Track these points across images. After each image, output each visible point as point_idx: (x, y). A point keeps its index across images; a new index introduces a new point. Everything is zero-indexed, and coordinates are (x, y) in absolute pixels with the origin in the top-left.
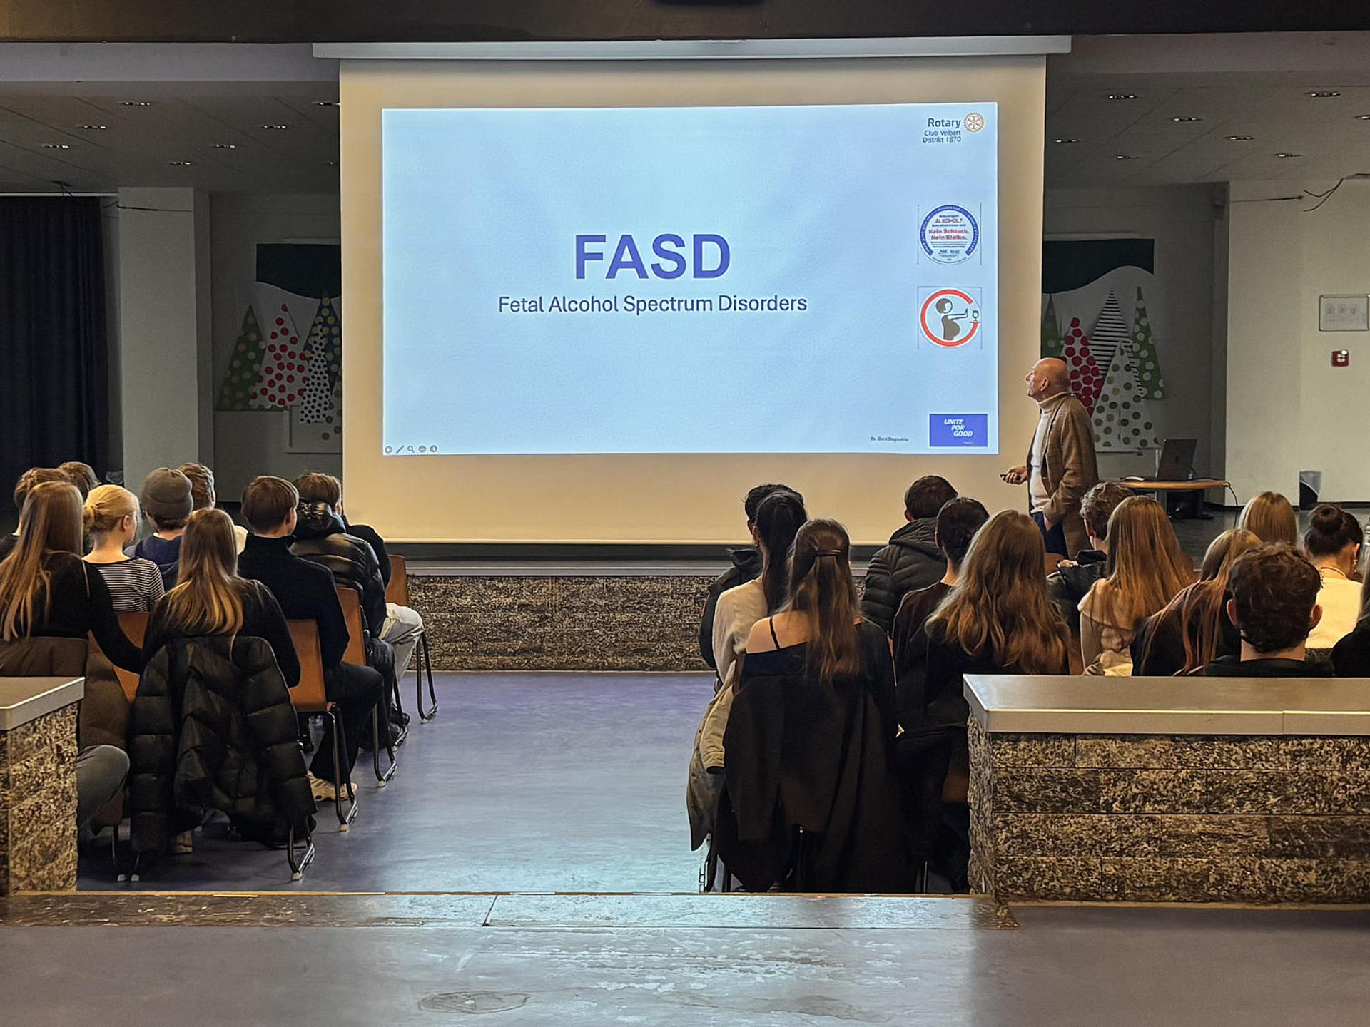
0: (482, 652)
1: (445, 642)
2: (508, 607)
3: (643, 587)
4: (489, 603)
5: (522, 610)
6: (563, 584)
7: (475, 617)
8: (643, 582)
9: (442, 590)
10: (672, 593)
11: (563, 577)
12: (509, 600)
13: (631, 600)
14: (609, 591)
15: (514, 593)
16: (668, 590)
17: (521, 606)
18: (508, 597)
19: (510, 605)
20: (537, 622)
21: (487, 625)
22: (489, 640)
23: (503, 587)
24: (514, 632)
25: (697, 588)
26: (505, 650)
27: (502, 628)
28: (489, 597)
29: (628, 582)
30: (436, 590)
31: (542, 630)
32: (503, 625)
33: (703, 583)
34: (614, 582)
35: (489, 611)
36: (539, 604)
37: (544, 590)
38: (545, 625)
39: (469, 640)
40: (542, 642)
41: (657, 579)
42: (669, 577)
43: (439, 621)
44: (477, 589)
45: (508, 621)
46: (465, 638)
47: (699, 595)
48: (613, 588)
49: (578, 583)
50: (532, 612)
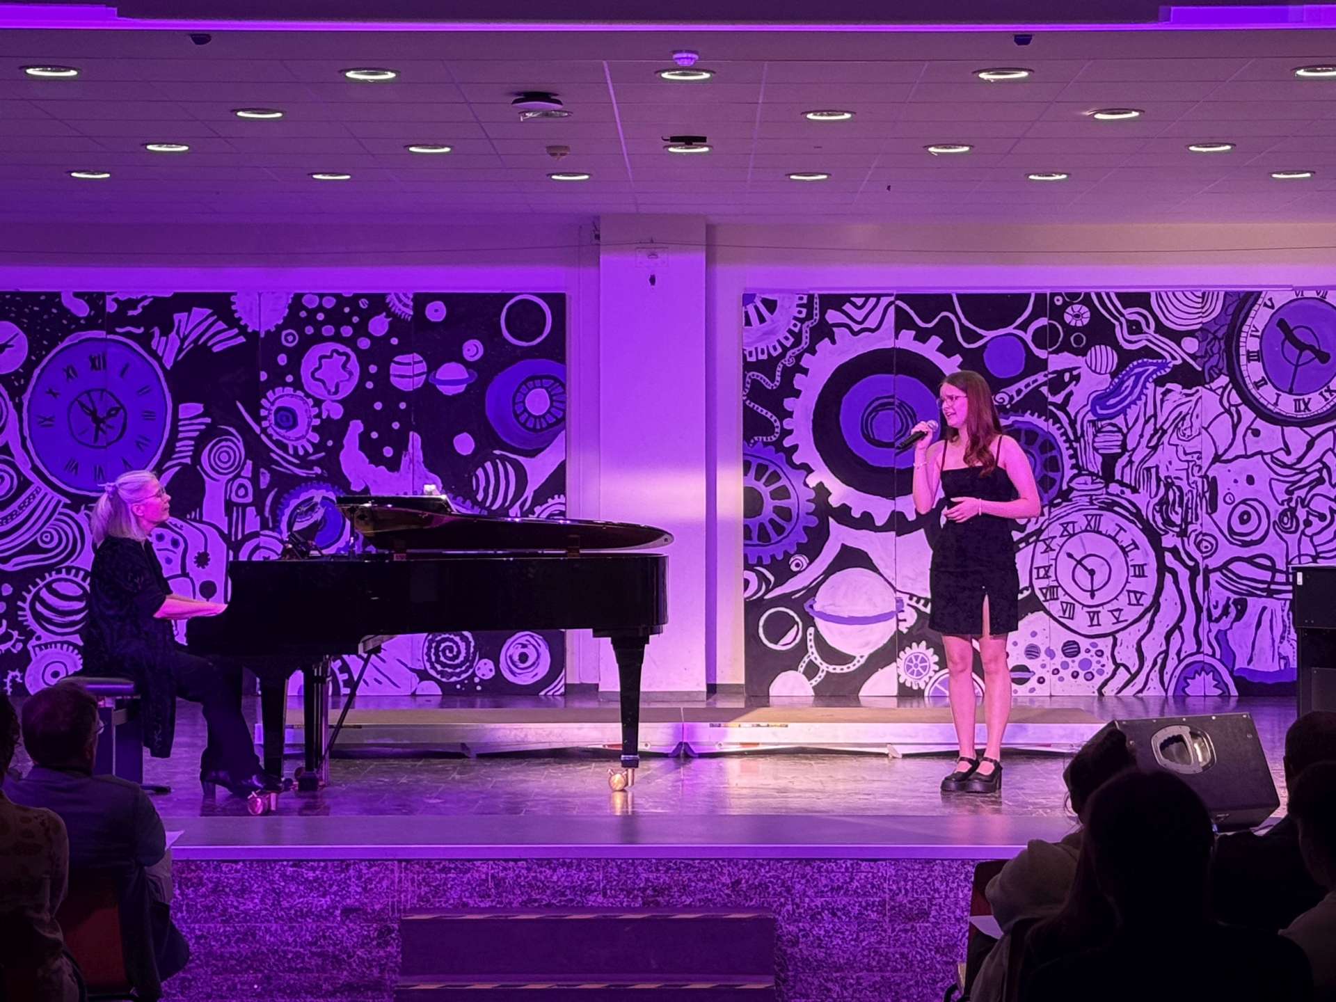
0: (279, 990)
1: (214, 973)
2: (324, 914)
3: (555, 878)
4: (291, 907)
5: (348, 917)
6: (419, 873)
7: (268, 930)
8: (555, 870)
9: (210, 885)
10: (604, 887)
11: (418, 861)
12: (325, 902)
13: (536, 900)
14: (497, 886)
15: (335, 888)
16: (598, 883)
17: (347, 911)
18: (324, 896)
19: (327, 911)
20: (372, 940)
21: (288, 944)
22: (291, 970)
23: (316, 879)
24: (335, 956)
25: (647, 880)
26: (319, 987)
27: (314, 949)
28: (291, 895)
29: (529, 869)
30: (201, 883)
32: (315, 943)
33: (658, 870)
36: (377, 907)
37: (385, 883)
38: (387, 943)
40: (382, 971)
41: (579, 865)
42: (598, 860)
45: (324, 937)
49: (445, 870)
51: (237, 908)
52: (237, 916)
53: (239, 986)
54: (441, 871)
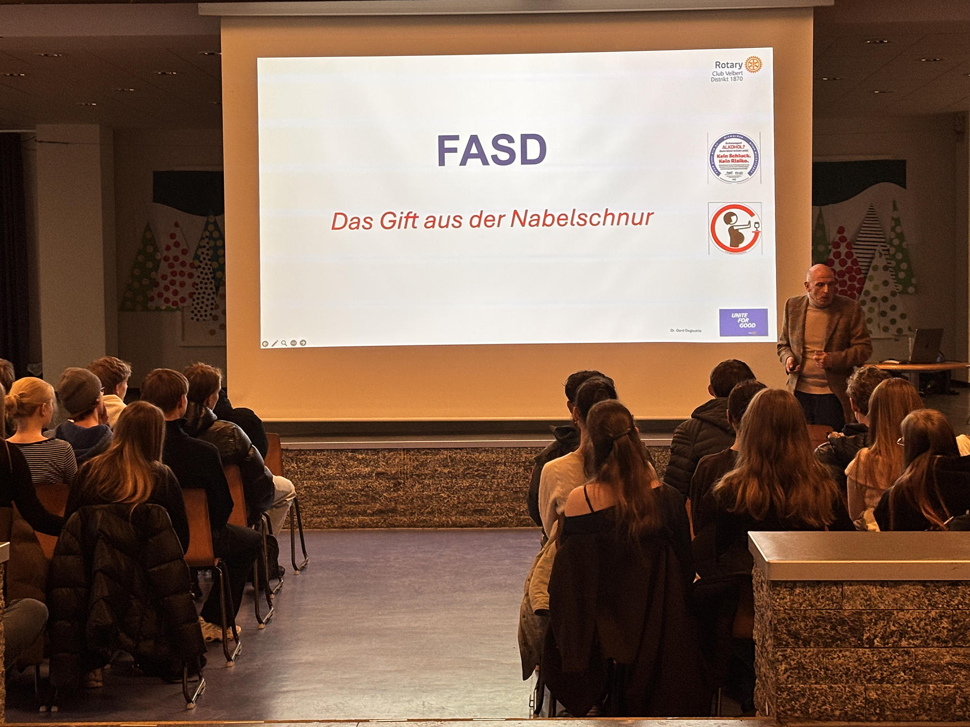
0: (346, 513)
1: (314, 505)
2: (367, 475)
3: (480, 457)
4: (351, 472)
5: (379, 477)
6: (413, 455)
7: (340, 484)
8: (480, 453)
9: (311, 462)
10: (505, 462)
11: (413, 449)
12: (367, 470)
13: (471, 468)
14: (452, 461)
15: (372, 463)
16: (502, 459)
17: (378, 474)
18: (367, 467)
19: (368, 474)
20: (391, 488)
21: (350, 491)
22: (351, 503)
23: (363, 459)
24: (373, 497)
25: (526, 457)
26: (365, 512)
27: (363, 493)
28: (351, 467)
29: (467, 453)
30: (307, 461)
31: (396, 495)
32: (363, 490)
33: (531, 453)
34: (456, 453)
35: (351, 478)
36: (393, 472)
37: (397, 460)
38: (398, 490)
39: (335, 503)
40: (396, 503)
41: (492, 450)
42: (501, 448)
43: (309, 487)
44: (341, 460)
45: (368, 487)
46: (331, 502)
47: (527, 464)
48: (455, 458)
49: (426, 454)
50: (387, 479)
51: (324, 473)
52: (325, 476)
53: (326, 511)
54: (424, 454)
